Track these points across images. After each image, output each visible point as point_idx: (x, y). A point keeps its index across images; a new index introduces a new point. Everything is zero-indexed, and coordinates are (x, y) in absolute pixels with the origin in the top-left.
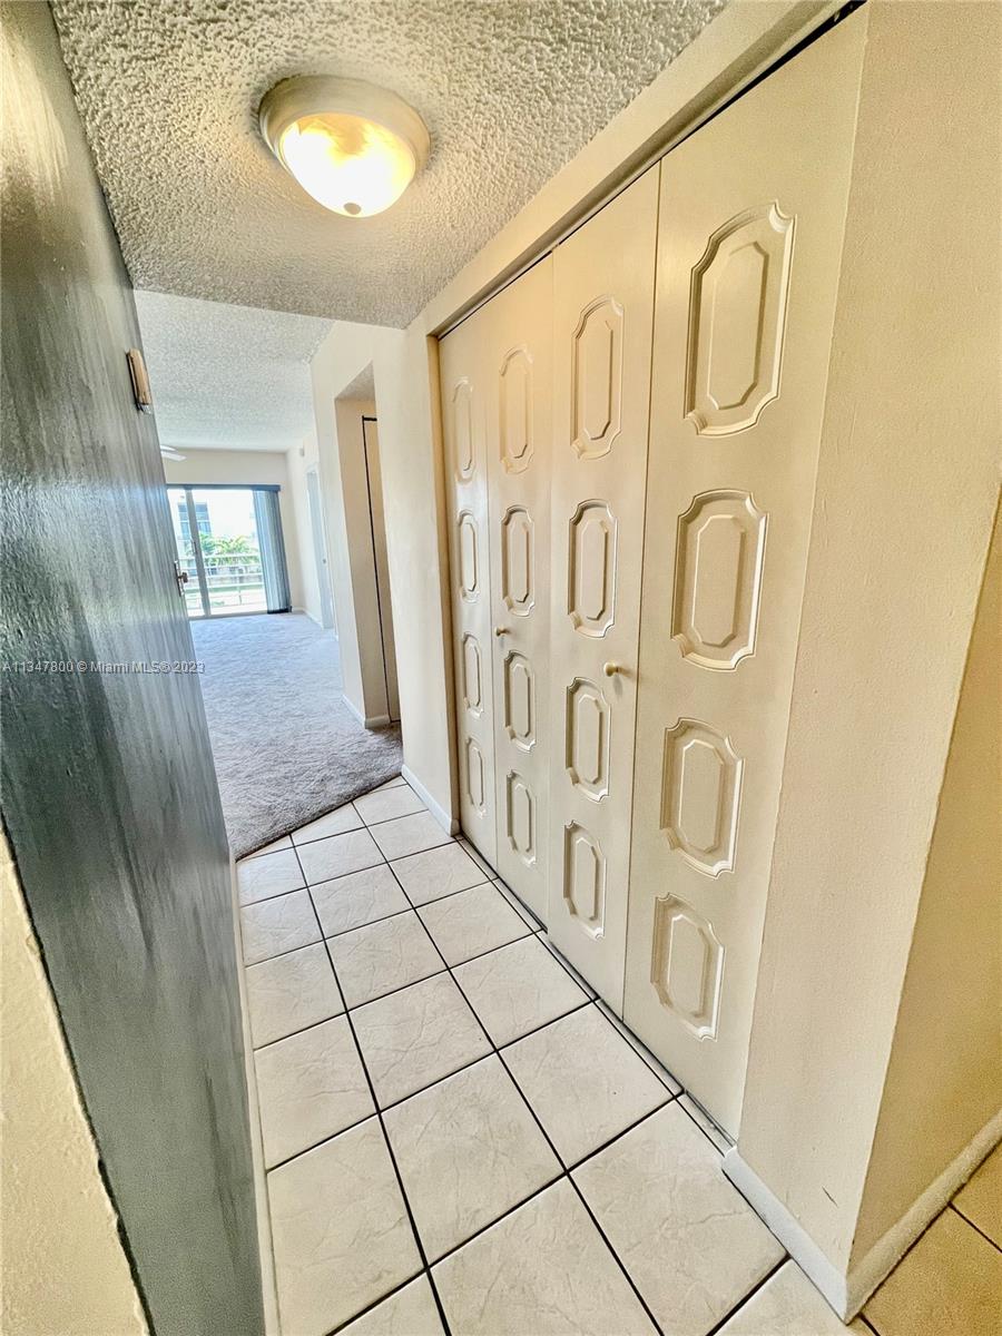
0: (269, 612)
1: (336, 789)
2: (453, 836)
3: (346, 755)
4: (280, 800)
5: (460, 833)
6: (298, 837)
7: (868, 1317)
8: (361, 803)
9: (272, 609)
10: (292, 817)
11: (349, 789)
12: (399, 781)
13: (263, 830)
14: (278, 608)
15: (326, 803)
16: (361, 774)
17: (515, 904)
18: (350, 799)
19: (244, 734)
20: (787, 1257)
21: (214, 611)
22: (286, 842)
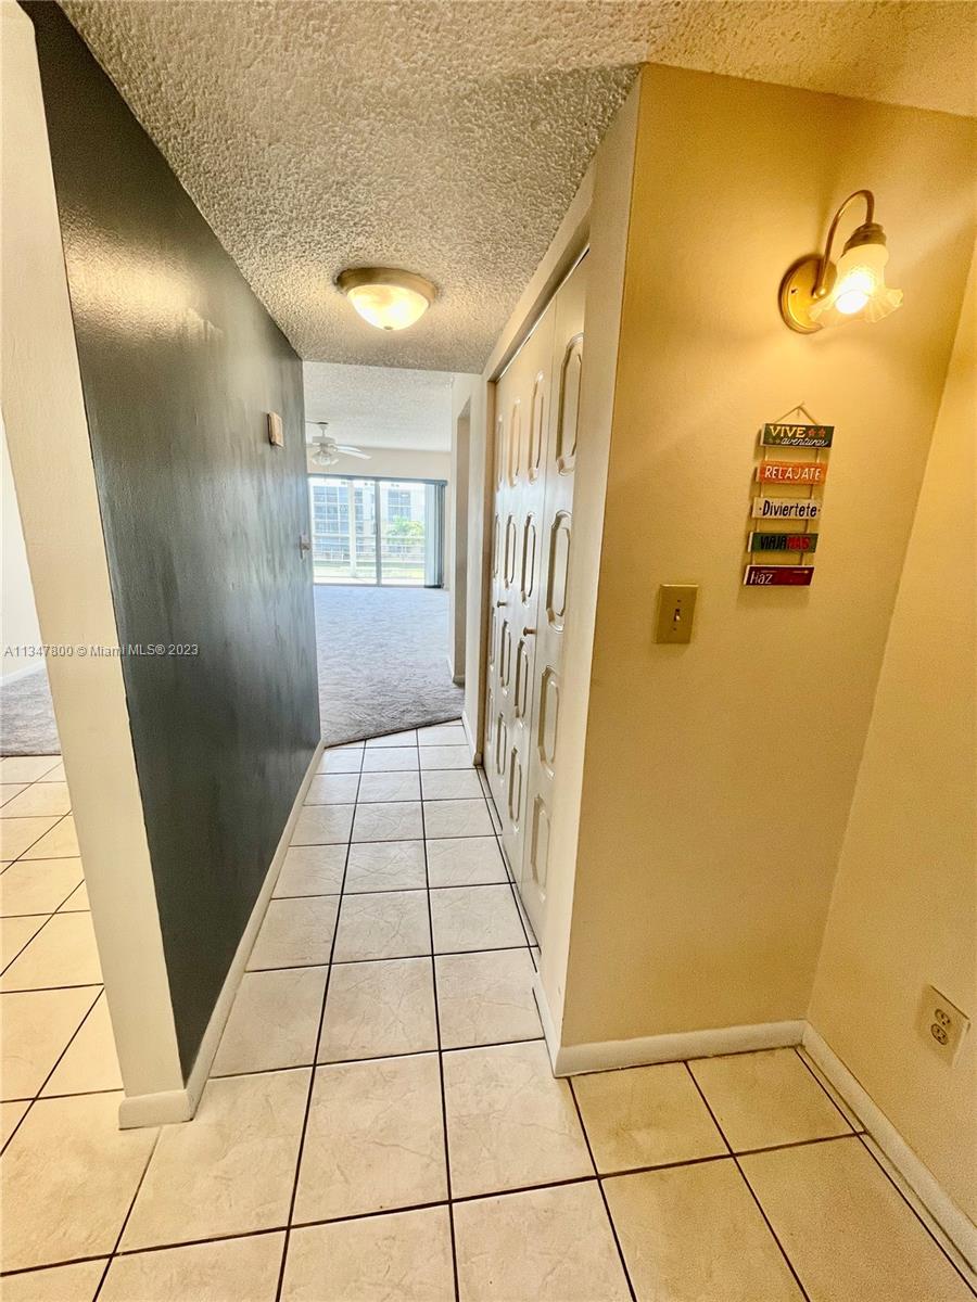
0: (426, 587)
1: (410, 719)
2: (475, 765)
3: (428, 700)
4: (369, 718)
5: (480, 764)
6: (370, 743)
7: (573, 1082)
8: (422, 732)
9: (428, 584)
10: (372, 730)
11: (419, 720)
12: (459, 722)
13: (351, 734)
14: (432, 584)
15: (398, 725)
16: (433, 712)
17: (494, 816)
18: (416, 727)
19: (366, 672)
20: (544, 1038)
21: (383, 582)
22: (362, 744)
